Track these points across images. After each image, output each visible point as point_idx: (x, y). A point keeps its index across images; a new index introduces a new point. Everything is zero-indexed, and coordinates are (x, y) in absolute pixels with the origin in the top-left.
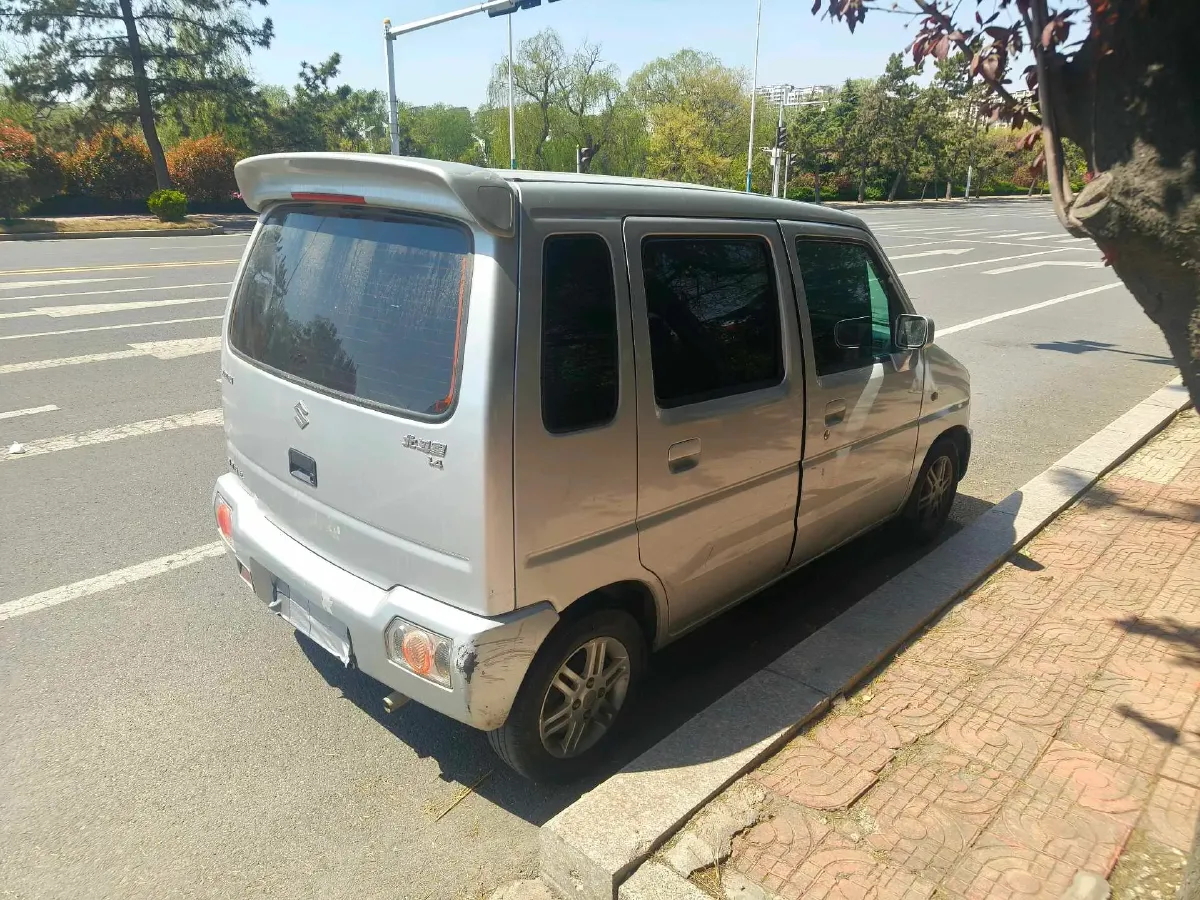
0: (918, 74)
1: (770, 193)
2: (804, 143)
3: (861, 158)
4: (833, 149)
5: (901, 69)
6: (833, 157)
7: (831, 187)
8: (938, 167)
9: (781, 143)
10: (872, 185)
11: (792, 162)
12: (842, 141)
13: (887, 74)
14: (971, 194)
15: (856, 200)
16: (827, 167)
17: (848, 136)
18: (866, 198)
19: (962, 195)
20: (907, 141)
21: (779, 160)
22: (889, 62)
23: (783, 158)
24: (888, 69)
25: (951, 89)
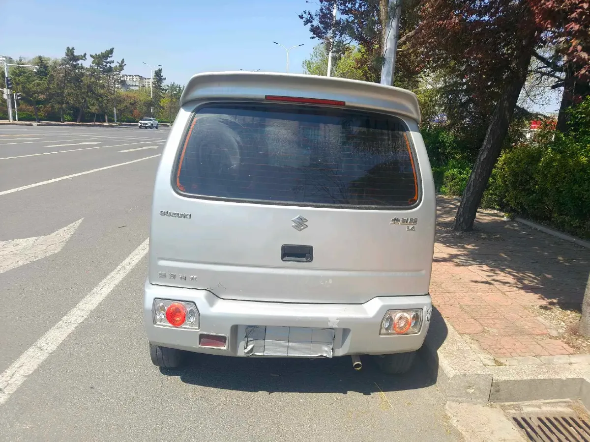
0: (84, 60)
1: (7, 119)
2: (23, 88)
3: (59, 99)
4: (42, 93)
5: (73, 55)
6: (42, 97)
7: (42, 114)
8: (101, 107)
9: (10, 86)
10: (65, 114)
11: (19, 98)
12: (48, 89)
13: (67, 57)
14: (118, 121)
15: (59, 121)
16: (38, 102)
17: (51, 86)
18: (65, 121)
19: (113, 121)
20: (84, 93)
21: (10, 96)
22: (66, 51)
23: (12, 95)
24: (67, 55)
25: (101, 70)
